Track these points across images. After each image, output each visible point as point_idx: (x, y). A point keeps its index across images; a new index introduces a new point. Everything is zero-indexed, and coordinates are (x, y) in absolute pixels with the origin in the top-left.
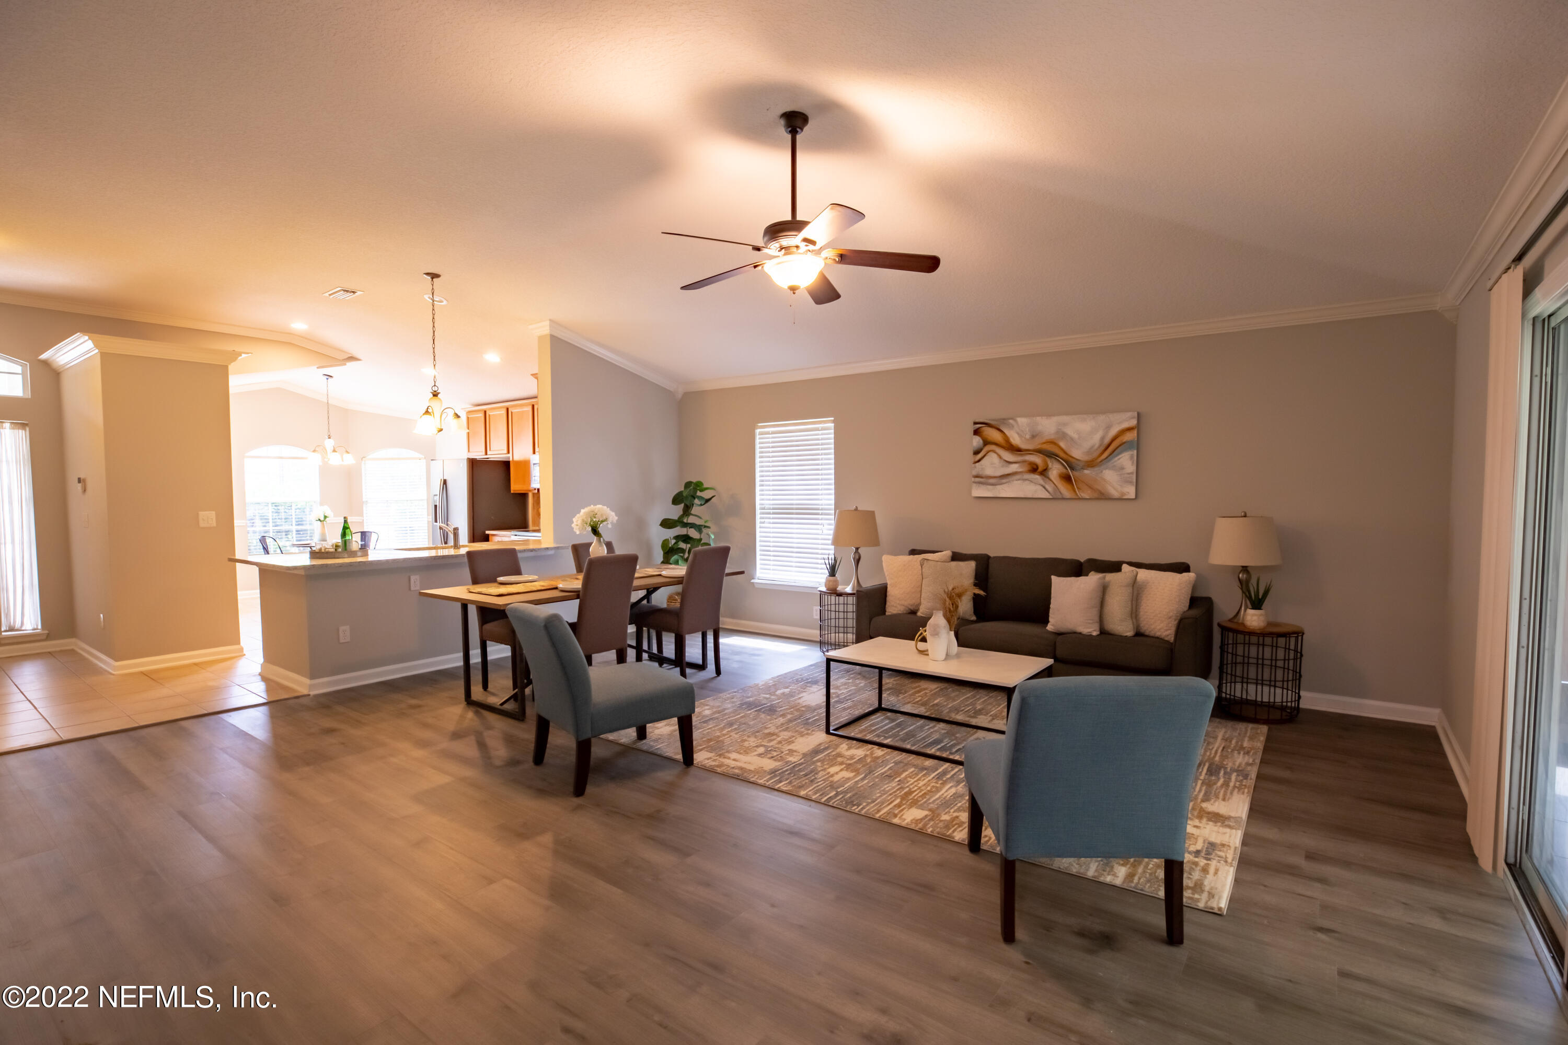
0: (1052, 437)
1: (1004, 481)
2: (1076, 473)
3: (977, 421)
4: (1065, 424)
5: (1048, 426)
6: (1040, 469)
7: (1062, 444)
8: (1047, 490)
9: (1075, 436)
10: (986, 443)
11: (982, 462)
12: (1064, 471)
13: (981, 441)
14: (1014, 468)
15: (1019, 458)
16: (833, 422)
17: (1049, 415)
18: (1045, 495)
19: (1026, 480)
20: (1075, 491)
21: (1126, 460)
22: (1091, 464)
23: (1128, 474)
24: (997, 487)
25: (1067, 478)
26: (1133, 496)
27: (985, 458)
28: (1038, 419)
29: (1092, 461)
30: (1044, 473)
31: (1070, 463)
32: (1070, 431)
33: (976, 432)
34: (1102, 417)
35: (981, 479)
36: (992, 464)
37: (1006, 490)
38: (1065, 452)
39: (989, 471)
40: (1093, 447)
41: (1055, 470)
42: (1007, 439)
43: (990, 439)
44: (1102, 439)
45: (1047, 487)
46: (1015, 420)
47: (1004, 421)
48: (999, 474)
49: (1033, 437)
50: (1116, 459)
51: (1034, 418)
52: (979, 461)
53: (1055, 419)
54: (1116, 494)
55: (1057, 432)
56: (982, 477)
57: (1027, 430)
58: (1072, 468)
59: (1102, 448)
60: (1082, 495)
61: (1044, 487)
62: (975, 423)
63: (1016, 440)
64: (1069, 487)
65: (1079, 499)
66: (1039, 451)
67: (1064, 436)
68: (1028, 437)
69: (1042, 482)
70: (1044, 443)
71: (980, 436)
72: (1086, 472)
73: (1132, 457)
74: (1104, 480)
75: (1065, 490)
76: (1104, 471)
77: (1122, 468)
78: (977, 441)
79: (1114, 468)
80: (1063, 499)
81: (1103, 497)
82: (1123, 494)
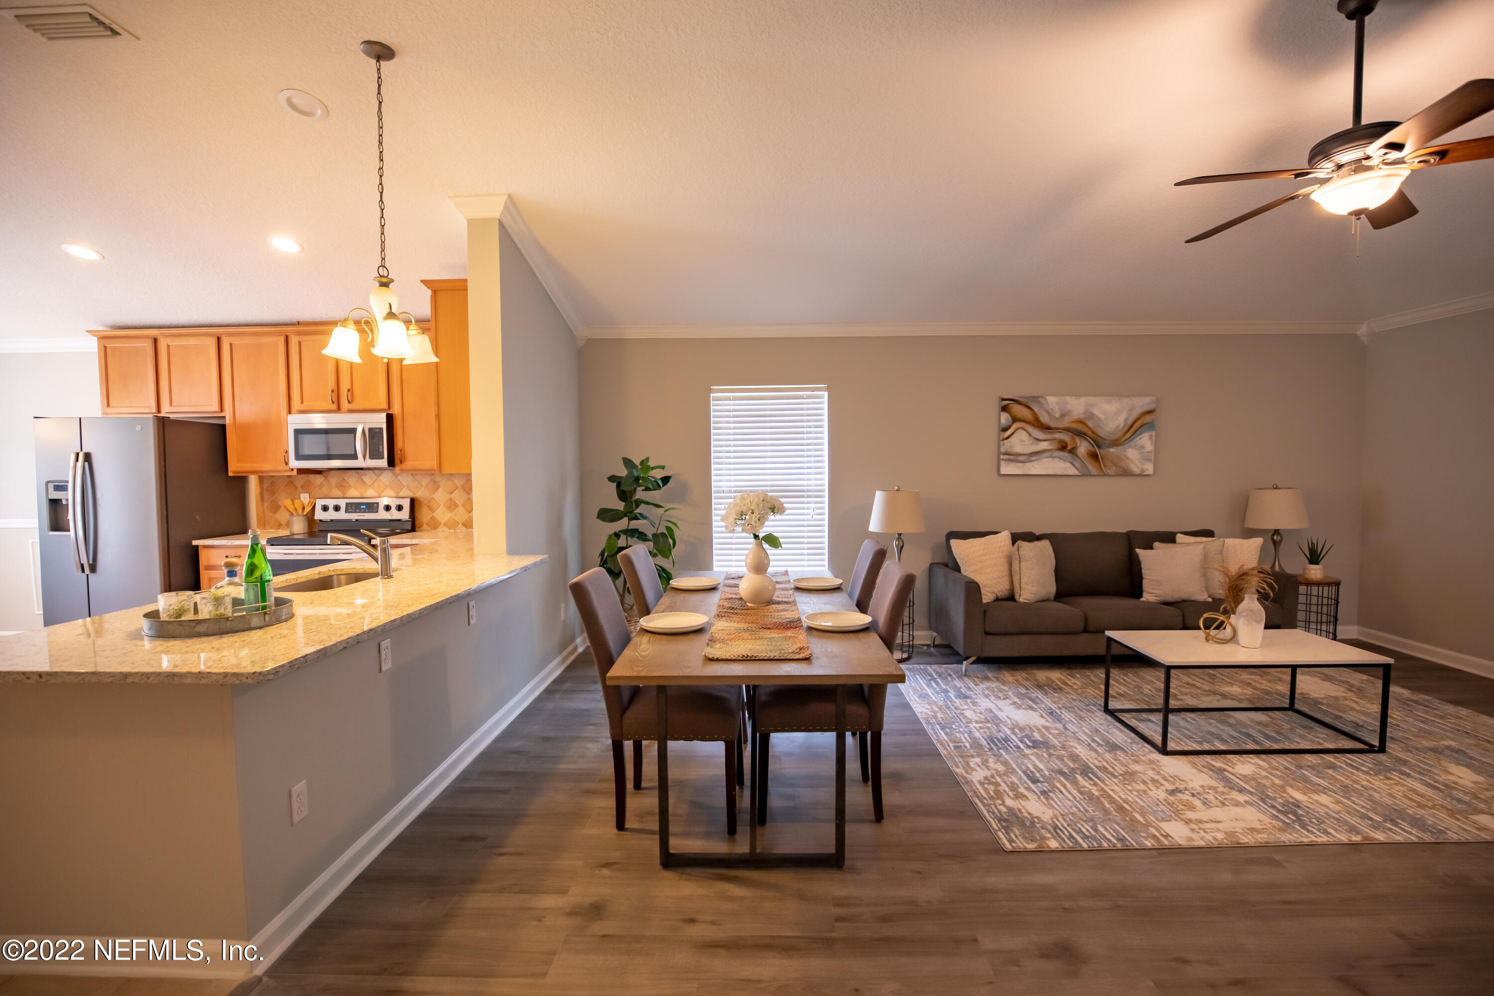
0: (1081, 416)
1: (1034, 458)
2: (1102, 451)
3: (1005, 397)
4: (1093, 405)
5: (1077, 406)
6: (1069, 448)
7: (1090, 424)
8: (1076, 467)
9: (1102, 416)
10: (1015, 420)
11: (1011, 439)
12: (1091, 448)
13: (1010, 418)
14: (1044, 445)
15: (1049, 436)
16: (828, 389)
17: (1078, 395)
18: (1073, 471)
19: (1056, 457)
20: (1101, 468)
21: (1145, 440)
22: (1116, 443)
23: (1148, 452)
24: (1027, 464)
25: (1094, 456)
26: (1151, 472)
27: (1013, 436)
28: (1068, 398)
29: (1117, 440)
30: (1073, 451)
31: (1098, 442)
32: (1097, 412)
33: (1004, 409)
34: (1126, 401)
35: (1013, 457)
36: (1022, 441)
37: (1035, 468)
38: (1093, 432)
39: (1018, 449)
40: (1118, 427)
41: (1083, 447)
42: (1037, 419)
43: (1019, 416)
44: (1126, 420)
45: (1076, 464)
46: (1046, 400)
47: (1035, 399)
48: (1029, 450)
49: (1063, 416)
50: (1138, 439)
51: (1064, 398)
52: (1008, 438)
53: (1083, 400)
54: (1137, 470)
55: (1085, 412)
56: (1011, 455)
57: (1057, 408)
58: (1099, 447)
59: (1126, 428)
60: (1109, 472)
61: (1073, 465)
62: (1003, 400)
63: (1044, 419)
64: (1096, 464)
65: (1105, 475)
66: (1067, 430)
67: (1092, 416)
68: (1057, 415)
69: (1070, 459)
70: (1073, 422)
71: (1010, 413)
72: (1112, 450)
73: (1151, 437)
74: (1127, 458)
75: (1092, 468)
76: (1127, 450)
77: (1143, 447)
78: (1005, 418)
79: (1135, 447)
80: (1091, 475)
81: (1126, 473)
82: (1143, 471)
